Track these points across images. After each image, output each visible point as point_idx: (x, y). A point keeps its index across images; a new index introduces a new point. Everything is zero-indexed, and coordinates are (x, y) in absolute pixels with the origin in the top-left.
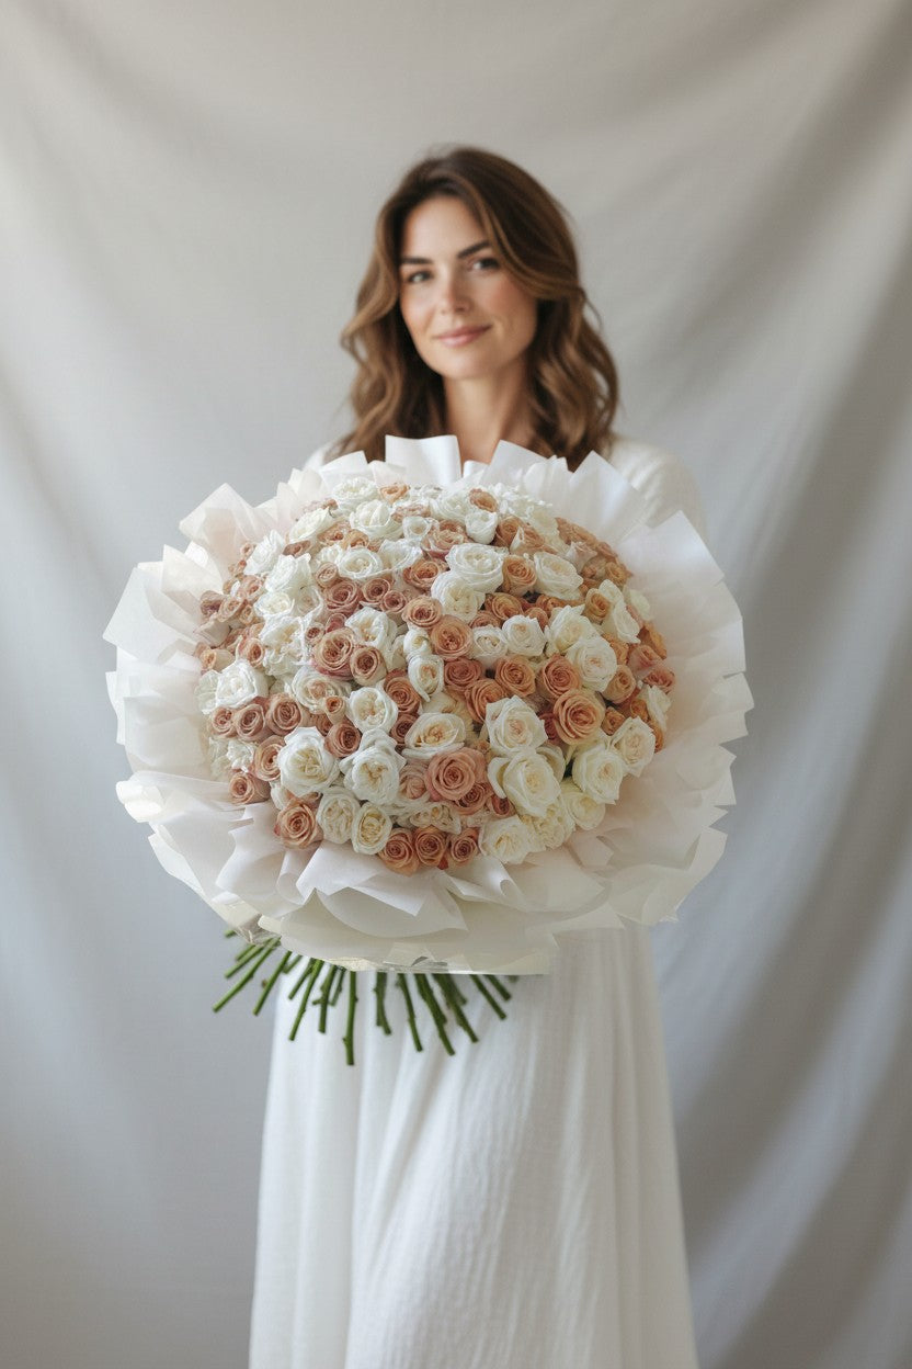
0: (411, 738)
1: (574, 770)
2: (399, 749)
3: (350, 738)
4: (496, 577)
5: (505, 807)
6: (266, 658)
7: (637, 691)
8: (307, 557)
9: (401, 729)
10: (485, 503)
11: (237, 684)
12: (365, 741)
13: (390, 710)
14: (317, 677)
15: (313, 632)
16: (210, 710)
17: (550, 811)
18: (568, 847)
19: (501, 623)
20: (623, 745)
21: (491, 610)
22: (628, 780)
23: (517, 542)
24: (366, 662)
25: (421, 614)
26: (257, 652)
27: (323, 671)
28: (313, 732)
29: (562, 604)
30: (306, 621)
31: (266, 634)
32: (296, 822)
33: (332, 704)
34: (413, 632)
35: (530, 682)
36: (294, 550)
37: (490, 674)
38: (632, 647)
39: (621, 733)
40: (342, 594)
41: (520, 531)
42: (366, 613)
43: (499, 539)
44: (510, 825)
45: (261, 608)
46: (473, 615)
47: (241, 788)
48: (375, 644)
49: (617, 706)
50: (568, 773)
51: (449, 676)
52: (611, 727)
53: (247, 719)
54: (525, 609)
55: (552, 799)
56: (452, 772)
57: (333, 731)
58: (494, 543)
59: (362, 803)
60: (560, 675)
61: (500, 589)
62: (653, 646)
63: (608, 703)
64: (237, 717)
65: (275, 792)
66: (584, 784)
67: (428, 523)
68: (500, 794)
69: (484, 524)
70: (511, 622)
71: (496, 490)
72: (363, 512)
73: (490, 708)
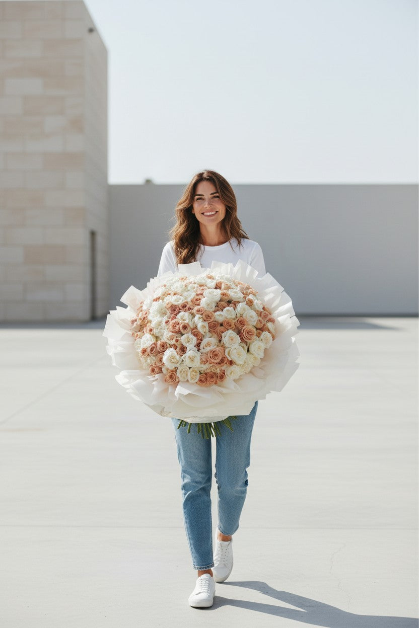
0: (201, 347)
1: (250, 350)
2: (198, 351)
3: (183, 350)
4: (218, 298)
5: (231, 363)
6: (154, 331)
7: (264, 325)
8: (161, 301)
9: (198, 345)
10: (211, 278)
11: (147, 340)
12: (188, 350)
13: (194, 340)
14: (171, 334)
15: (167, 322)
16: (140, 350)
17: (245, 362)
18: (251, 372)
19: (222, 310)
20: (263, 340)
21: (219, 306)
22: (266, 350)
23: (223, 287)
24: (185, 327)
25: (198, 311)
26: (151, 330)
27: (173, 332)
28: (172, 349)
29: (239, 302)
30: (165, 318)
31: (153, 325)
32: (171, 377)
33: (177, 341)
34: (197, 316)
35: (233, 325)
36: (156, 300)
37: (221, 325)
38: (261, 312)
39: (262, 337)
40: (175, 310)
41: (223, 284)
42: (182, 313)
43: (218, 287)
44: (233, 368)
45: (150, 317)
46: (214, 309)
47: (153, 371)
48: (186, 322)
49: (260, 329)
50: (248, 351)
51: (210, 327)
52: (258, 335)
53: (152, 350)
54: (229, 305)
55: (244, 359)
56: (215, 354)
57: (178, 348)
58: (216, 288)
59: (190, 368)
60: (242, 322)
61: (220, 301)
62: (267, 311)
63: (257, 329)
64: (149, 350)
65: (164, 370)
66: (253, 353)
67: (196, 286)
68: (230, 359)
69: (213, 284)
70: (225, 309)
71: (213, 274)
72: (176, 285)
73: (223, 334)
